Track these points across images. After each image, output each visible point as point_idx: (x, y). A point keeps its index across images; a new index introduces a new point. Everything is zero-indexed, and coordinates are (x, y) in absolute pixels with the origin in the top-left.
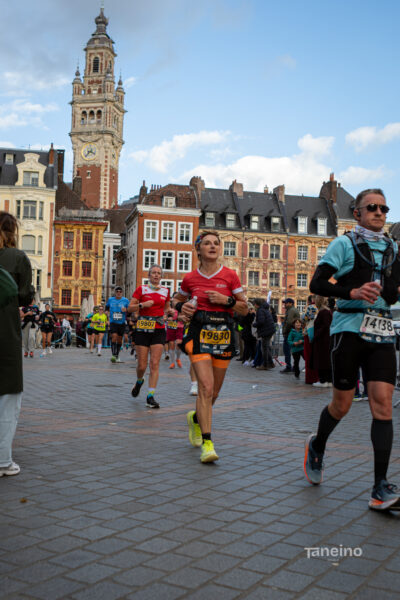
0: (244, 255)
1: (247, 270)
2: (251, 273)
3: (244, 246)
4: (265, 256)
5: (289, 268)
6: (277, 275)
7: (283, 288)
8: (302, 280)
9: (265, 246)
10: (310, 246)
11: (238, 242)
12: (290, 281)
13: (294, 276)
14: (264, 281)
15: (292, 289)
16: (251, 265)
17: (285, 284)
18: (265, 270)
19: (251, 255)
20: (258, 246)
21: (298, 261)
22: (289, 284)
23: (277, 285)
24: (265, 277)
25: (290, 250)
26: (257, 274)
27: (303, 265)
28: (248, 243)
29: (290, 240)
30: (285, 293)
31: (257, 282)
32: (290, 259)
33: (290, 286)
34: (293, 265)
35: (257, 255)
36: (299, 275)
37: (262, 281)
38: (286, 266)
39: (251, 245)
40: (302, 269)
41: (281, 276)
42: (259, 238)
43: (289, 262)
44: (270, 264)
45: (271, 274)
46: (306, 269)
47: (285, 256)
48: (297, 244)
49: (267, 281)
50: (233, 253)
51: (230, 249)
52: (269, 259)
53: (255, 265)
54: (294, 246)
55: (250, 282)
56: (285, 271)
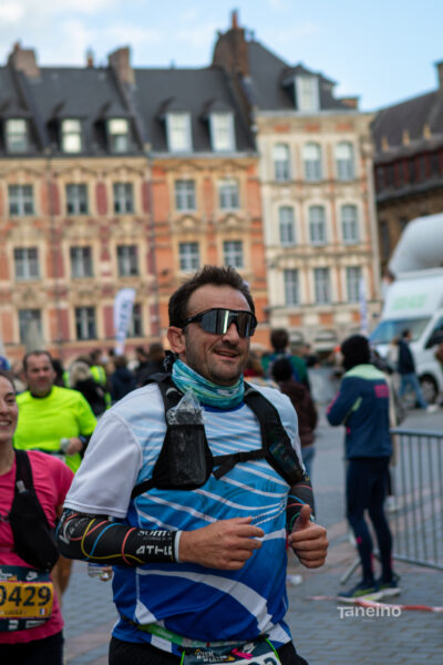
0: (54, 211)
1: (65, 247)
2: (73, 252)
3: (52, 192)
4: (102, 209)
5: (158, 231)
6: (133, 250)
7: (147, 278)
8: (188, 256)
9: (101, 188)
10: (199, 178)
11: (38, 187)
12: (162, 262)
13: (169, 249)
14: (105, 267)
15: (166, 279)
16: (71, 232)
17: (152, 269)
18: (104, 241)
19: (70, 208)
20: (83, 188)
21: (176, 214)
22: (160, 266)
23: (134, 271)
24: (105, 257)
25: (157, 192)
26: (87, 251)
27: (189, 223)
28: (61, 183)
29: (155, 169)
30: (154, 289)
31: (89, 271)
32: (159, 213)
33: (165, 273)
34: (164, 225)
35: (84, 208)
36: (182, 245)
37: (99, 266)
38: (150, 227)
39: (69, 187)
40: (186, 231)
41: (142, 251)
42: (84, 170)
43: (157, 219)
44: (114, 227)
45: (120, 250)
46: (195, 231)
47: (147, 206)
48: (171, 178)
49: (111, 265)
50: (29, 209)
51: (21, 200)
52: (111, 214)
53: (80, 232)
54: (163, 183)
55: (74, 269)
56: (150, 239)
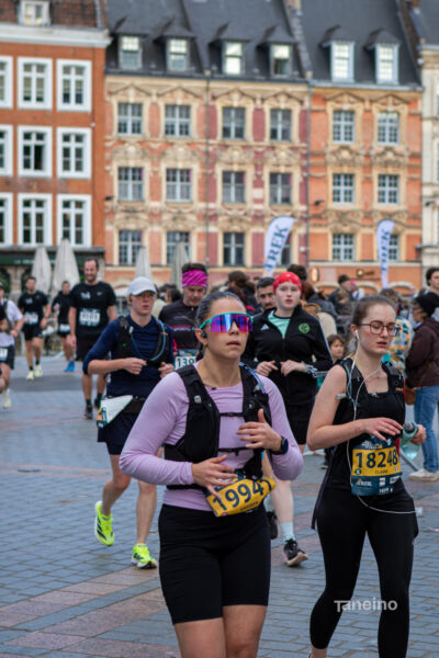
0: (210, 134)
1: (219, 170)
2: (226, 176)
3: (210, 114)
4: (258, 133)
5: (312, 161)
6: (287, 178)
7: (299, 208)
8: (342, 188)
9: (259, 112)
10: (359, 108)
11: (195, 106)
12: (316, 191)
13: (324, 179)
14: (258, 193)
15: (320, 210)
16: (225, 156)
17: (304, 199)
18: (258, 167)
19: (226, 132)
20: (241, 111)
21: (333, 145)
22: (313, 198)
23: (287, 200)
24: (258, 183)
25: (315, 120)
26: (240, 176)
27: (345, 154)
28: (219, 105)
29: (315, 97)
30: (305, 220)
31: (240, 196)
32: (316, 142)
33: (317, 203)
34: (322, 155)
35: (240, 133)
36: (336, 176)
37: (251, 193)
38: (305, 156)
39: (227, 110)
40: (342, 163)
41: (297, 179)
42: (243, 94)
43: (314, 148)
44: (269, 154)
45: (273, 177)
46: (352, 163)
47: (304, 134)
48: (330, 107)
49: (264, 193)
50: (185, 130)
51: (177, 121)
52: (267, 141)
53: (234, 157)
54: (324, 111)
55: (226, 193)
56: (304, 169)
